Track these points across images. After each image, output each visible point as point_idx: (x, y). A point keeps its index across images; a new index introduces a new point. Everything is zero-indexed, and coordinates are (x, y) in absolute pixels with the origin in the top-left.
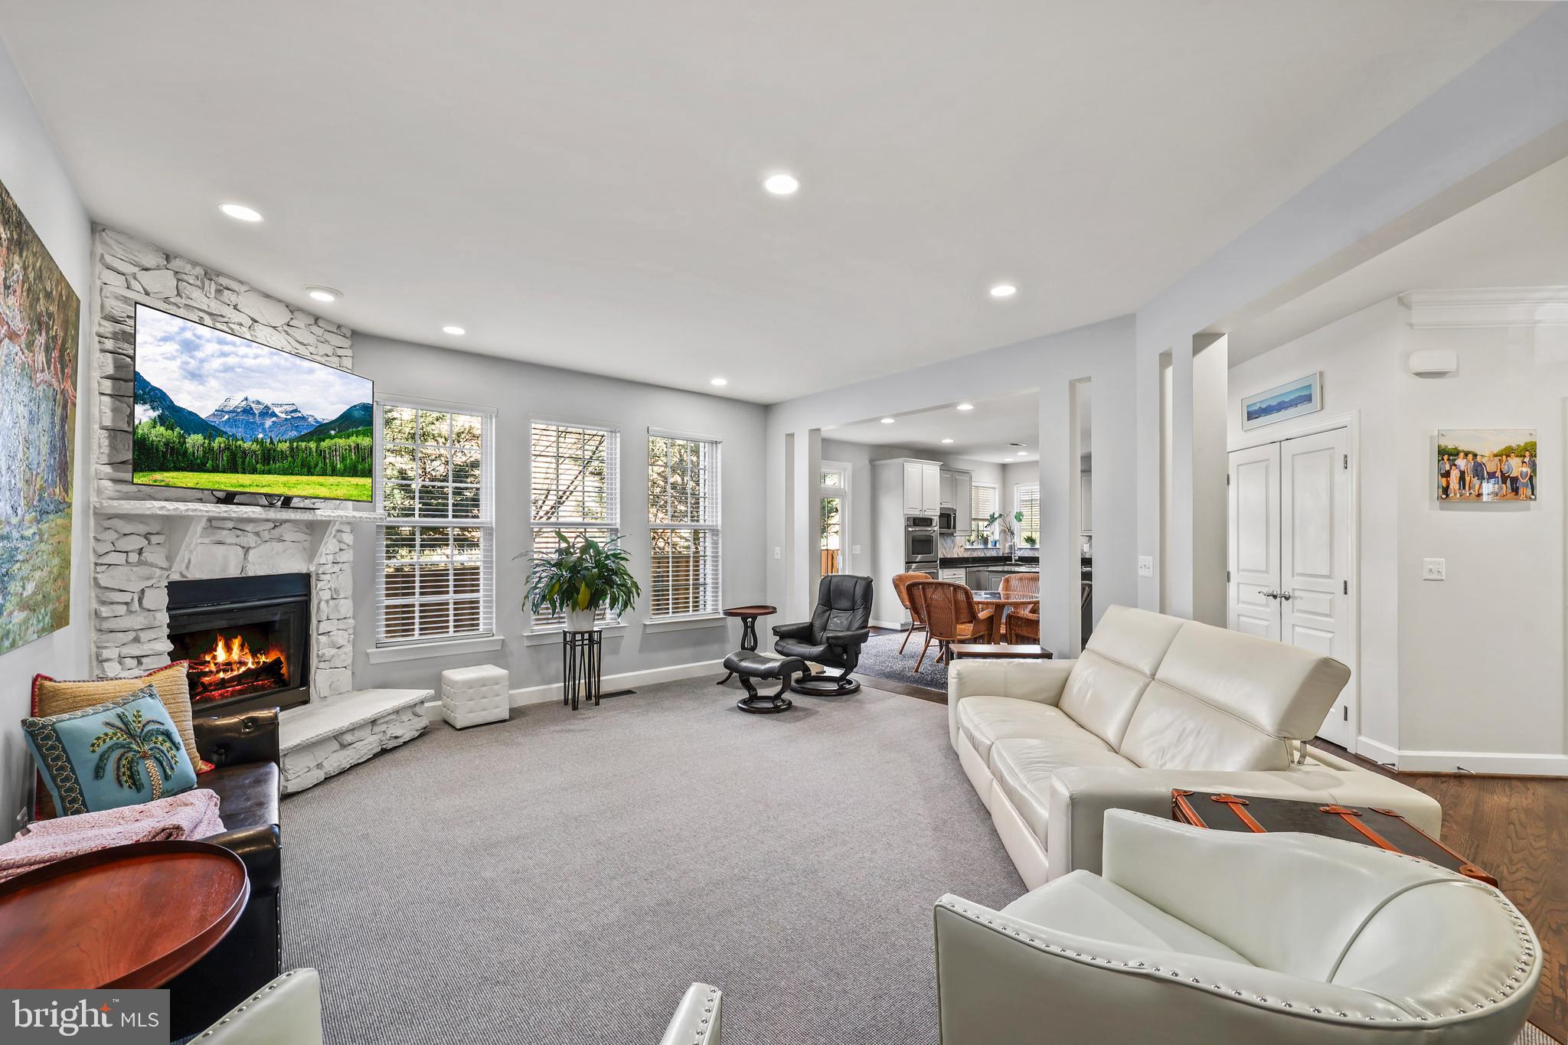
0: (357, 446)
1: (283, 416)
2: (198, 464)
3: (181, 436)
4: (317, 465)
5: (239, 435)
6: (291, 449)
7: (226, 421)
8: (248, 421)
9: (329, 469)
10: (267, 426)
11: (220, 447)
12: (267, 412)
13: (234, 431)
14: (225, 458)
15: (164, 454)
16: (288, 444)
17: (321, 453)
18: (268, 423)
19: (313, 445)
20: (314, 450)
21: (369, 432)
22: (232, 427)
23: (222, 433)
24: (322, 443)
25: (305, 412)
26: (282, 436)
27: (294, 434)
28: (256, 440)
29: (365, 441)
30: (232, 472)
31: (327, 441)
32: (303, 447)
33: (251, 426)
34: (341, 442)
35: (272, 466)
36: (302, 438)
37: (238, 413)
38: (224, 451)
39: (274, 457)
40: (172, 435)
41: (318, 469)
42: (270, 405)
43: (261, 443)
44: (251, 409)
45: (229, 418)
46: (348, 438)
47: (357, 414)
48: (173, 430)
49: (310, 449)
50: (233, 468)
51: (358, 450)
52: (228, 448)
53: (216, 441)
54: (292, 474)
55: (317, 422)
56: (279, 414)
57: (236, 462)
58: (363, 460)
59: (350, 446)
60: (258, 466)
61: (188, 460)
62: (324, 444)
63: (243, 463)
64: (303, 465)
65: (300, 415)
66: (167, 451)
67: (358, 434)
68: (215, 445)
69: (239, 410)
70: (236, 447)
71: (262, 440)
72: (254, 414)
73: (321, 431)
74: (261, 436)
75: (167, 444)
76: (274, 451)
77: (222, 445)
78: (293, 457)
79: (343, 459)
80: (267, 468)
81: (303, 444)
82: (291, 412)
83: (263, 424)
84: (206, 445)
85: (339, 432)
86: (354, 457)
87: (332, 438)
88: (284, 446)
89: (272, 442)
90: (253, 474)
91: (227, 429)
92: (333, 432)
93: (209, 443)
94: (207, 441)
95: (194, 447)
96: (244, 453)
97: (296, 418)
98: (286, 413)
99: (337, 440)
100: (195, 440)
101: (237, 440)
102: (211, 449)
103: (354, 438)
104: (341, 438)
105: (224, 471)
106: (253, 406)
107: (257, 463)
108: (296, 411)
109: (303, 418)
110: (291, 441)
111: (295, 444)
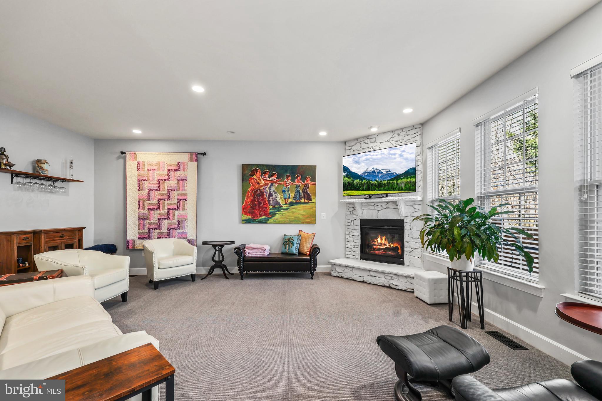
0: (411, 182)
1: (385, 173)
2: (358, 188)
3: (352, 180)
4: (396, 188)
5: (371, 179)
6: (388, 183)
7: (366, 175)
8: (373, 175)
9: (400, 189)
10: (380, 176)
11: (364, 183)
12: (380, 172)
13: (369, 178)
14: (366, 186)
15: (347, 186)
16: (386, 182)
17: (398, 184)
18: (380, 175)
19: (395, 182)
20: (395, 183)
21: (415, 177)
22: (368, 177)
23: (365, 179)
24: (398, 181)
25: (392, 172)
26: (385, 179)
27: (388, 178)
28: (376, 181)
29: (414, 180)
30: (368, 190)
31: (400, 180)
32: (392, 182)
33: (374, 177)
34: (405, 180)
35: (381, 188)
36: (391, 180)
37: (370, 173)
38: (366, 184)
39: (382, 186)
40: (350, 180)
41: (396, 189)
42: (381, 170)
43: (378, 181)
44: (375, 171)
45: (367, 174)
46: (408, 179)
47: (410, 171)
48: (350, 179)
49: (394, 183)
50: (368, 189)
51: (411, 183)
52: (367, 183)
53: (363, 181)
54: (388, 191)
55: (396, 174)
56: (383, 172)
57: (369, 187)
58: (413, 186)
59: (408, 182)
60: (377, 188)
61: (354, 187)
62: (399, 181)
63: (372, 187)
64: (391, 188)
65: (391, 172)
66: (348, 185)
67: (411, 177)
68: (363, 182)
69: (371, 172)
70: (369, 183)
71: (378, 180)
72: (376, 173)
73: (398, 177)
74: (378, 179)
75: (348, 183)
76: (382, 184)
77: (365, 182)
78: (388, 185)
79: (406, 186)
80: (379, 189)
81: (392, 181)
82: (388, 172)
83: (378, 176)
84: (360, 183)
85: (404, 177)
86: (409, 185)
87: (401, 179)
88: (385, 182)
89: (381, 181)
90: (375, 191)
91: (367, 178)
92: (402, 177)
93: (361, 182)
94: (360, 181)
95: (356, 183)
96: (372, 184)
97: (389, 174)
98: (386, 172)
99: (403, 180)
100: (357, 181)
101: (370, 181)
102: (362, 184)
103: (409, 179)
104: (405, 179)
105: (366, 190)
106: (375, 170)
107: (376, 187)
108: (389, 171)
109: (392, 173)
110: (388, 180)
111: (389, 181)
